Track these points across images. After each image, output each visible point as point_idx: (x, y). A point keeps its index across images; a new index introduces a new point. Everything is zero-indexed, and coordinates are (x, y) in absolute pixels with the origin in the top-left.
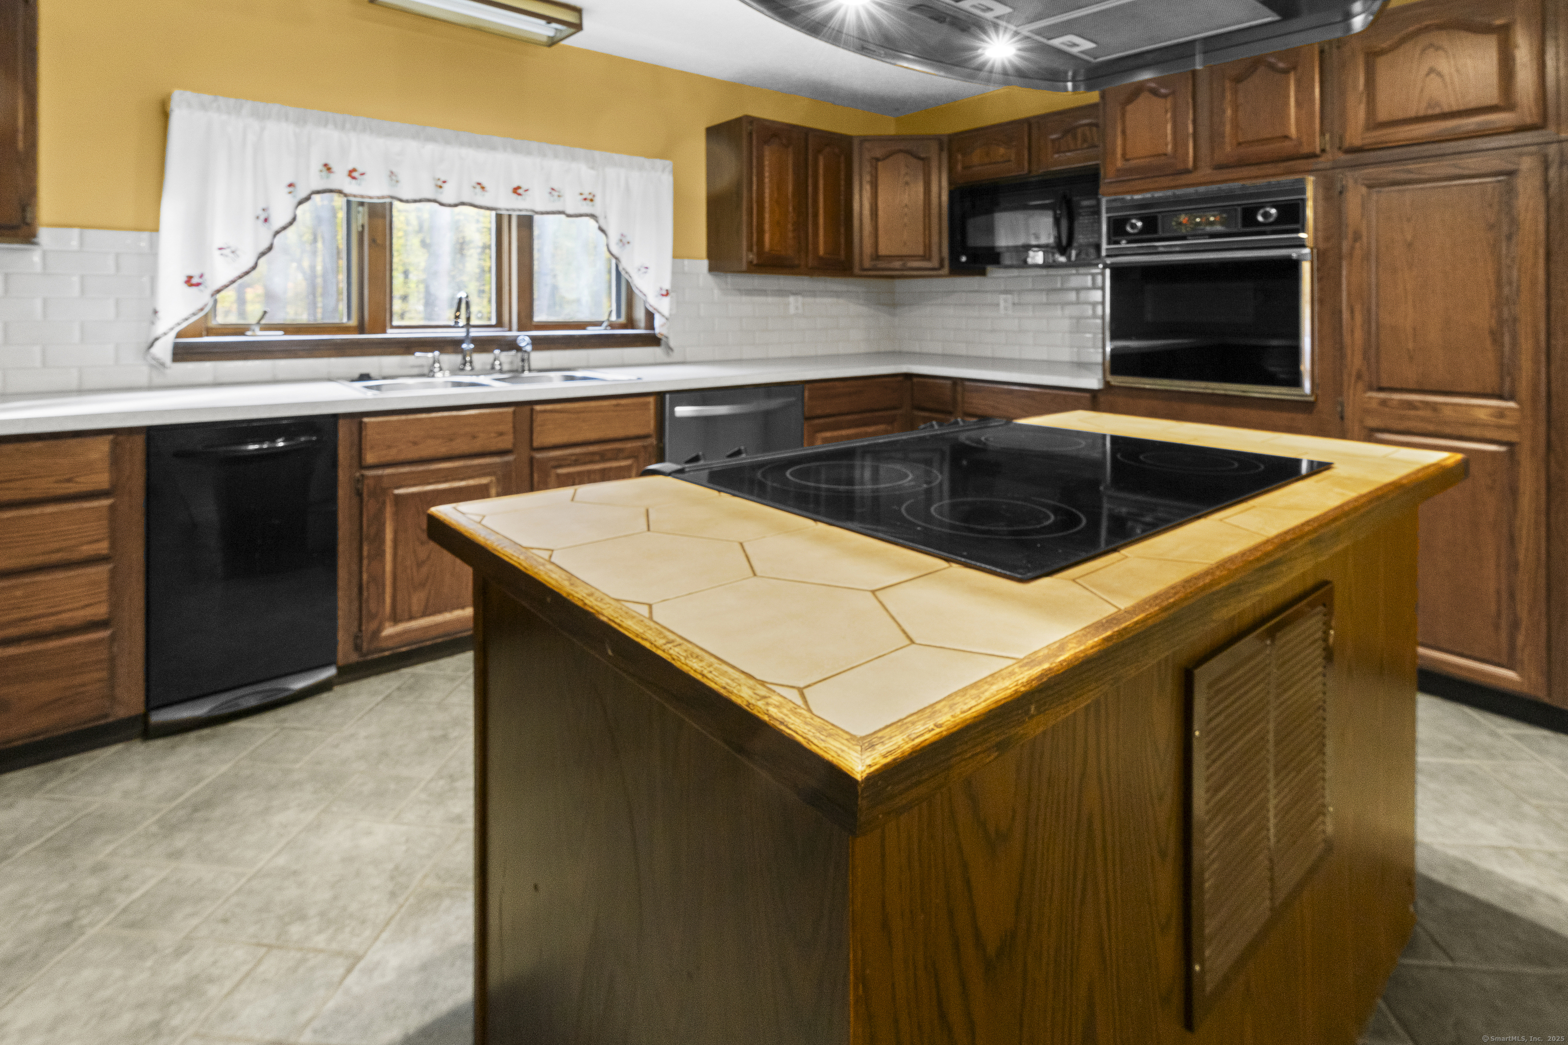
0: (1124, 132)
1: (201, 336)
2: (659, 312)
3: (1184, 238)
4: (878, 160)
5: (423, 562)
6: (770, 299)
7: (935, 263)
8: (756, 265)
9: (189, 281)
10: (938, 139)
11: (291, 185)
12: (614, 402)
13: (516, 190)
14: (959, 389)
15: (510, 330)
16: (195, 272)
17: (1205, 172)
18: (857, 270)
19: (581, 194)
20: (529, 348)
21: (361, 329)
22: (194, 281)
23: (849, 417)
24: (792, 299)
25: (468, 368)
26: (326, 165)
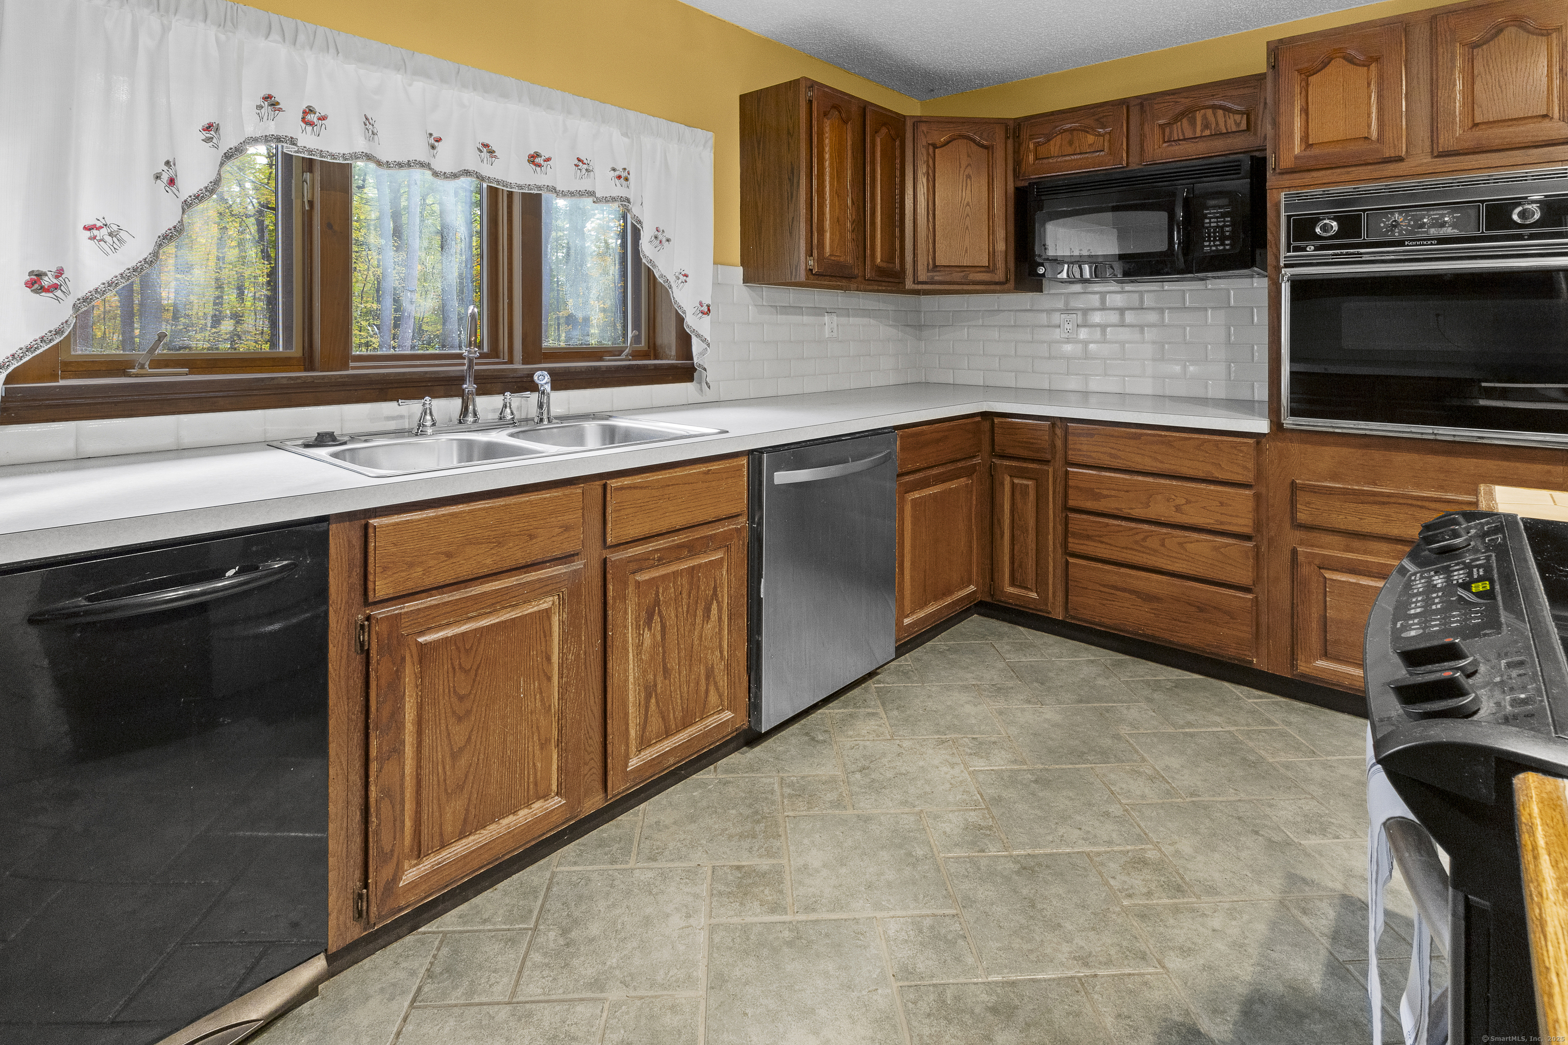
0: (1305, 111)
1: (55, 378)
2: (698, 336)
3: (1401, 243)
4: (935, 147)
5: (461, 750)
6: (806, 319)
7: (1000, 275)
8: (818, 275)
9: (36, 282)
10: (1003, 123)
11: (208, 128)
12: (703, 468)
13: (533, 158)
14: (1059, 432)
15: (511, 361)
16: (47, 266)
17: (1421, 160)
18: (909, 284)
19: (614, 170)
20: (548, 388)
21: (308, 362)
22: (46, 282)
23: (935, 471)
24: (826, 318)
25: (470, 419)
26: (267, 98)
